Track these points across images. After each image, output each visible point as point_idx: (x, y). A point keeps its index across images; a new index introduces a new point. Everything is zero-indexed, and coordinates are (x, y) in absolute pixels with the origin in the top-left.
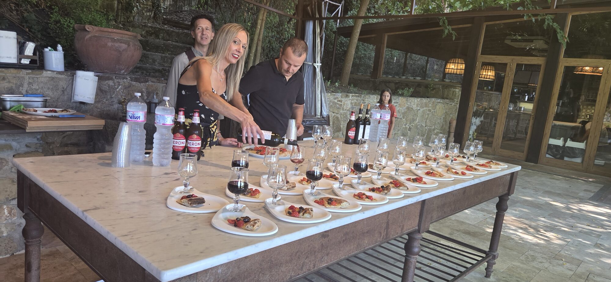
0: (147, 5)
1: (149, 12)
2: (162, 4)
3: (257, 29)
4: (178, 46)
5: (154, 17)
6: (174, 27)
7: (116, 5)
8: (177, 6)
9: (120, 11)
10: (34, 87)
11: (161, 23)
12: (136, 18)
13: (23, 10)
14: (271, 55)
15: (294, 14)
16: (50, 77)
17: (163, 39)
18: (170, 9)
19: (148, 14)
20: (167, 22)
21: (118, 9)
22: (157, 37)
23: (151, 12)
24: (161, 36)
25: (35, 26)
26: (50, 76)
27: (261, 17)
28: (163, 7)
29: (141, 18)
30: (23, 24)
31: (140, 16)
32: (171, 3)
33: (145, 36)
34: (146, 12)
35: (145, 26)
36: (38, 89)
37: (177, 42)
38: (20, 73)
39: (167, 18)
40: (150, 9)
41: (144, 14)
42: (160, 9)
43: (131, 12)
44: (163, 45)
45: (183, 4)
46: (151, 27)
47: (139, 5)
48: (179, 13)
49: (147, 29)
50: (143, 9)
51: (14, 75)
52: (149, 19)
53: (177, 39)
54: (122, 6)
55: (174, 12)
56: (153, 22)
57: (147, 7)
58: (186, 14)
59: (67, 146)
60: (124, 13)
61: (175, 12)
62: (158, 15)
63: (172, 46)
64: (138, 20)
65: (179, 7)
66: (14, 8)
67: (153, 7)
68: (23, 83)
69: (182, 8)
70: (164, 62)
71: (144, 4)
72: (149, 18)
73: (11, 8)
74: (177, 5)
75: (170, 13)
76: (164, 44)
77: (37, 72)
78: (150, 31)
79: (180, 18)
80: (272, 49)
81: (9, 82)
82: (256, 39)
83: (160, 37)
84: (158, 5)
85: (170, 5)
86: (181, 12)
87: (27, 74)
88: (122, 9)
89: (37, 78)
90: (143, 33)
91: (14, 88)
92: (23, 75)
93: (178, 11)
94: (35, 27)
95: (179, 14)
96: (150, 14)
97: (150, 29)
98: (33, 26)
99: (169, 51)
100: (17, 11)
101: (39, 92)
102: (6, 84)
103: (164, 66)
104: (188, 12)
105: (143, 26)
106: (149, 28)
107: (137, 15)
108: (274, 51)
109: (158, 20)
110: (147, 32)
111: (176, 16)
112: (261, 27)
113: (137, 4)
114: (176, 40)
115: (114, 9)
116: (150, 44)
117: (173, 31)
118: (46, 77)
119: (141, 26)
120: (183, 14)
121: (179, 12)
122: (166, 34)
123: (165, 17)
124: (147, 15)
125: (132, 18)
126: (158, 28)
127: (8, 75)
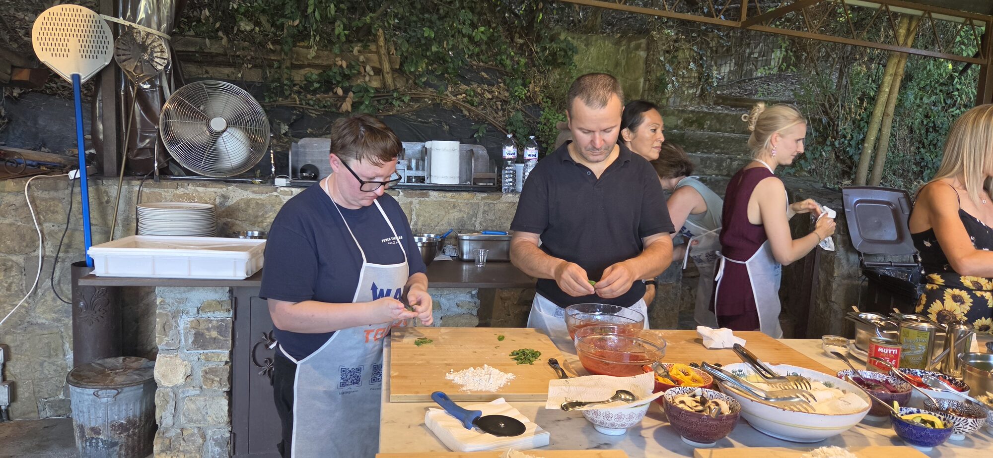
0: (689, 77)
1: (692, 88)
2: (715, 73)
3: (882, 93)
4: (733, 139)
5: (701, 95)
6: (732, 107)
7: (642, 85)
8: (744, 72)
9: (647, 92)
10: (489, 217)
11: (712, 103)
12: (671, 100)
13: (512, 109)
14: (931, 141)
15: (976, 55)
16: (510, 203)
17: (710, 128)
18: (729, 78)
19: (691, 91)
20: (722, 100)
21: (644, 91)
22: (701, 126)
23: (696, 88)
24: (707, 124)
25: (520, 129)
26: (510, 201)
27: (891, 70)
28: (717, 78)
29: (679, 100)
30: (507, 128)
31: (678, 97)
32: (732, 69)
33: (681, 128)
34: (688, 88)
35: (683, 111)
36: (494, 221)
37: (733, 132)
38: (473, 198)
39: (723, 94)
40: (694, 83)
41: (683, 92)
42: (710, 80)
43: (663, 92)
44: (707, 139)
45: (754, 68)
46: (692, 112)
47: (676, 79)
48: (745, 82)
49: (686, 116)
50: (683, 84)
51: (466, 201)
52: (692, 99)
53: (733, 126)
54: (650, 85)
55: (737, 82)
56: (699, 104)
57: (690, 80)
58: (758, 84)
59: (526, 305)
60: (652, 96)
61: (739, 82)
62: (707, 90)
63: (722, 140)
64: (674, 102)
65: (745, 74)
66: (500, 107)
67: (700, 79)
68: (476, 212)
69: (751, 74)
70: (706, 167)
71: (686, 78)
72: (692, 97)
73: (497, 107)
74: (742, 71)
75: (730, 85)
76: (709, 138)
77: (495, 195)
78: (690, 118)
79: (746, 90)
80: (934, 128)
81: (461, 211)
82: (879, 114)
83: (705, 127)
84: (708, 75)
85: (730, 72)
86: (750, 80)
87: (483, 199)
88: (649, 89)
89: (494, 204)
90: (679, 122)
91: (465, 219)
92: (477, 202)
93: (744, 80)
94: (521, 131)
95: (745, 84)
96: (695, 91)
97: (691, 115)
98: (518, 130)
99: (718, 148)
100: (504, 110)
101: (495, 224)
102: (456, 214)
103: (705, 174)
104: (763, 79)
105: (679, 111)
106: (689, 114)
107: (674, 95)
108: (938, 131)
109: (707, 100)
110: (685, 120)
111: (739, 88)
112: (890, 90)
113: (673, 78)
114: (731, 128)
115: (638, 91)
116: (687, 139)
117: (727, 115)
118: (505, 203)
119: (676, 113)
120: (753, 83)
121: (747, 81)
122: (715, 121)
123: (719, 92)
124: (689, 94)
125: (664, 101)
126: (703, 112)
127: (459, 201)
